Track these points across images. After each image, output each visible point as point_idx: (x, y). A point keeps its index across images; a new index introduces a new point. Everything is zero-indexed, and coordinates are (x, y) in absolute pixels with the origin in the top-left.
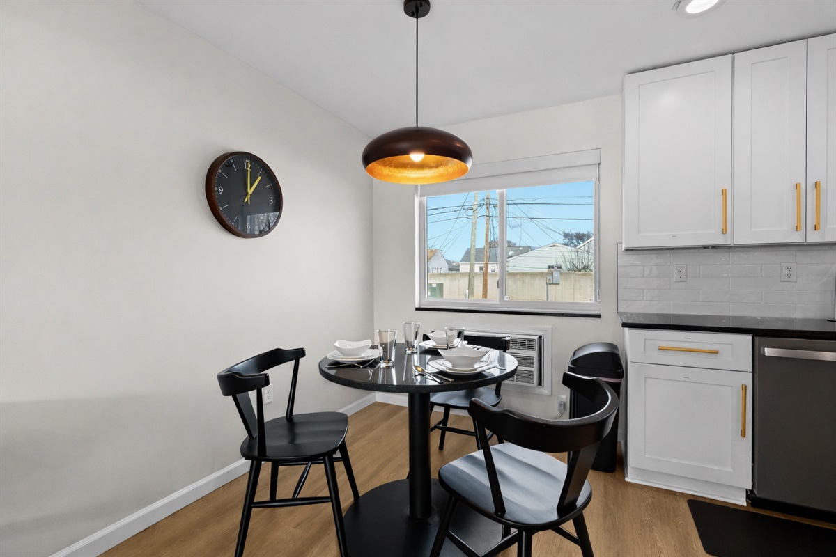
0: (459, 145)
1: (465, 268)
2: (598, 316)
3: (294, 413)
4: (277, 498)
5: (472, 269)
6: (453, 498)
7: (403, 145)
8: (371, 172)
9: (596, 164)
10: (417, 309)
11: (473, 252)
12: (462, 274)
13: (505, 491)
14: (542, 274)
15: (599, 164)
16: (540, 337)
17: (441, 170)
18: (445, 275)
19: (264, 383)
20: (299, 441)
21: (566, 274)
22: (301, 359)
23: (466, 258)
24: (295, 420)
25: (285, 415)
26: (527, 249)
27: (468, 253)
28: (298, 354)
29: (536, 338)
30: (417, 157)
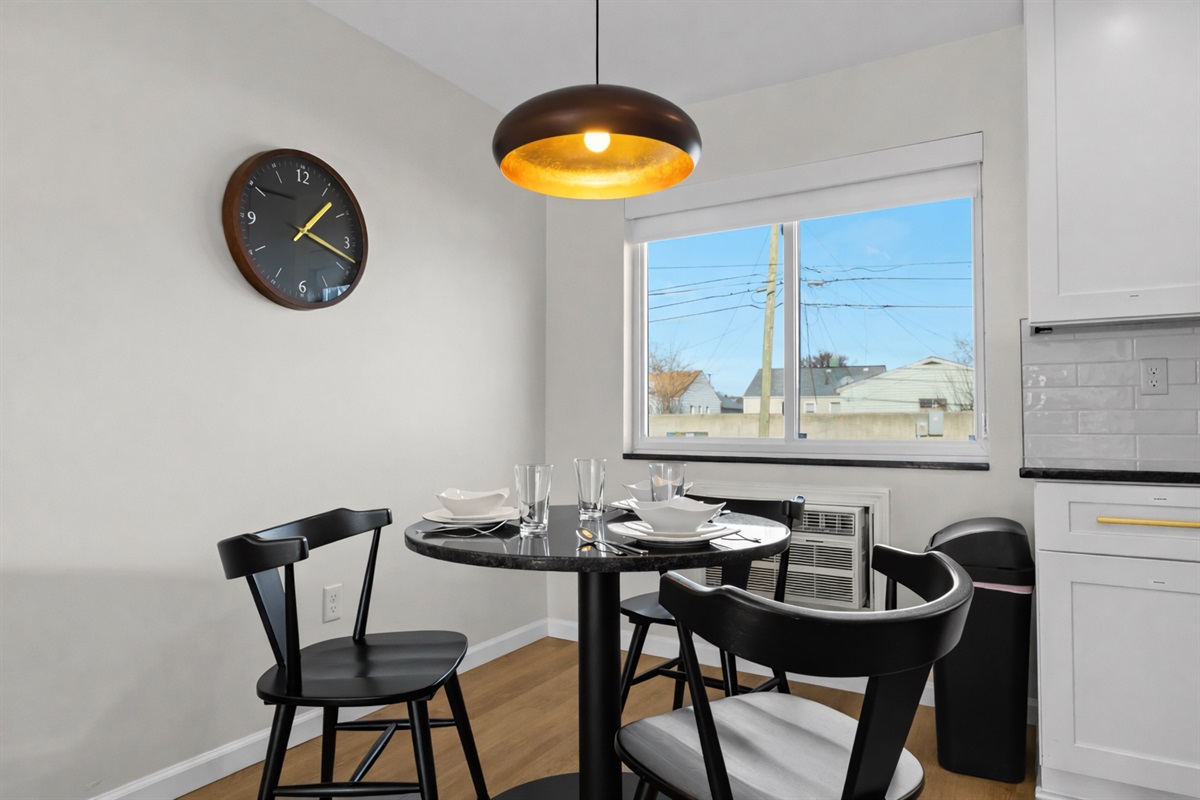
0: (673, 117)
1: (752, 405)
2: (985, 468)
3: (369, 631)
4: (334, 781)
5: (764, 406)
6: (647, 785)
7: (566, 117)
8: (512, 173)
9: (975, 164)
10: (627, 456)
11: (766, 375)
12: (746, 416)
13: (736, 766)
14: (906, 417)
15: (981, 163)
16: (866, 510)
17: (650, 170)
18: (714, 417)
19: (298, 553)
20: (375, 674)
21: (956, 416)
22: (384, 530)
23: (755, 388)
24: (369, 642)
25: (352, 634)
26: (877, 371)
27: (758, 379)
28: (379, 520)
29: (857, 511)
30: (597, 140)
